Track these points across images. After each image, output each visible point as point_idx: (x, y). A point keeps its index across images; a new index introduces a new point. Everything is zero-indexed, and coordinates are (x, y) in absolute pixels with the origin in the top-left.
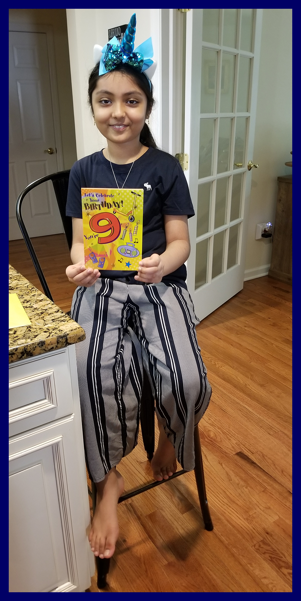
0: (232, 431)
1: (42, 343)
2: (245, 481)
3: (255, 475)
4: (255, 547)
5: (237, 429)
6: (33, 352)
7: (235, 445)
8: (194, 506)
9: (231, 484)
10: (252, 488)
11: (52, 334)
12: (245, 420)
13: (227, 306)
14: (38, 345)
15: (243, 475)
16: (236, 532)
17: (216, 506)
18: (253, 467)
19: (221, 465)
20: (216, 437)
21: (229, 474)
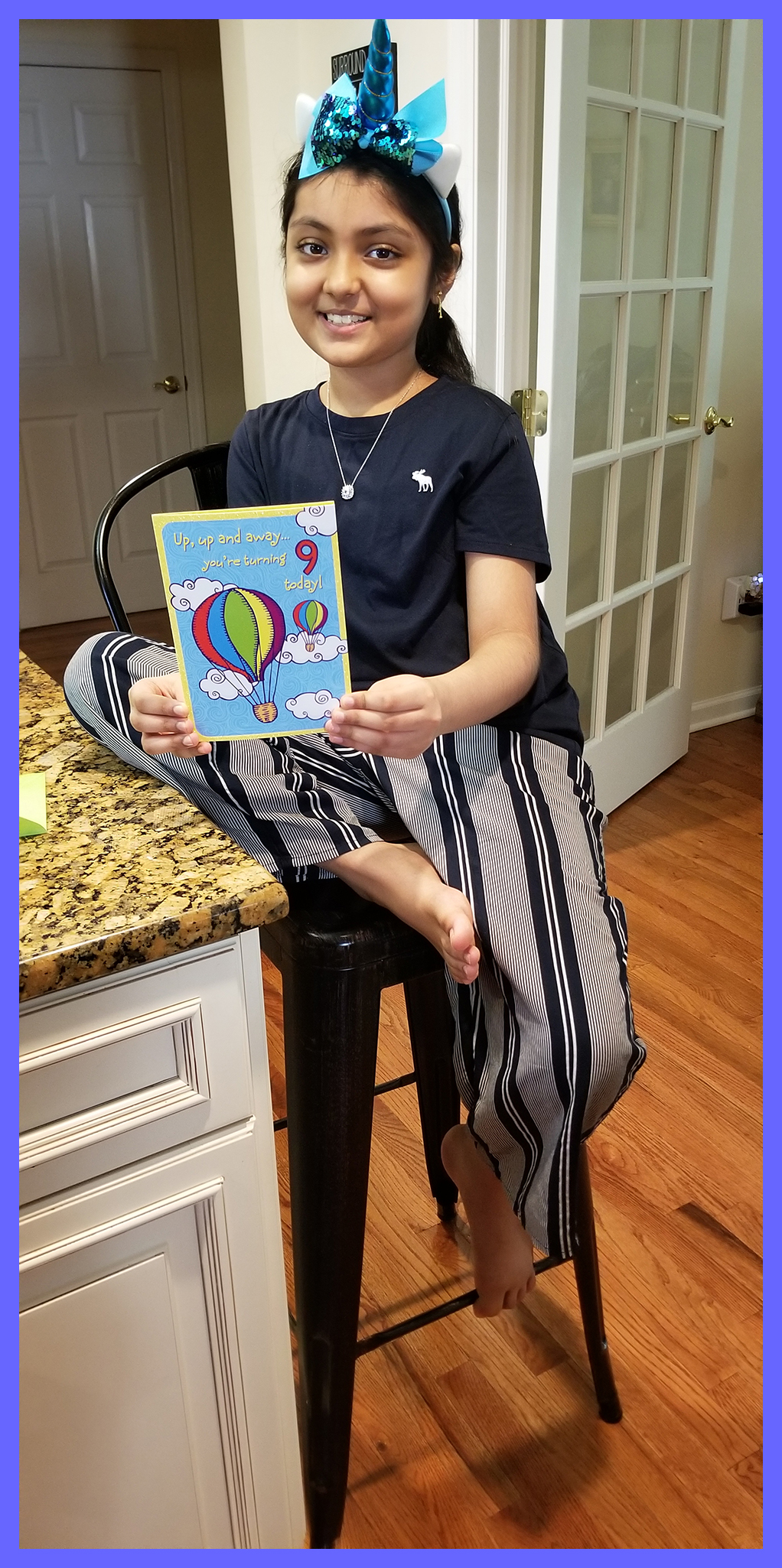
0: (669, 1146)
1: (171, 927)
2: (706, 1285)
3: (735, 1270)
4: (736, 1470)
5: (681, 1140)
6: (145, 952)
7: (677, 1183)
8: (568, 1353)
9: (669, 1292)
10: (727, 1307)
11: (198, 900)
12: (703, 1115)
13: (644, 799)
14: (160, 931)
15: (700, 1269)
16: (684, 1427)
17: (627, 1353)
18: (727, 1245)
19: (640, 1238)
20: (625, 1162)
21: (662, 1264)
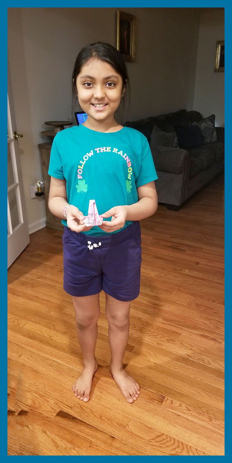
0: (48, 391)
2: (71, 442)
3: (79, 432)
5: (52, 387)
7: (54, 405)
9: (60, 451)
10: (80, 448)
12: (57, 375)
15: (68, 437)
18: (74, 423)
19: (46, 433)
20: (35, 403)
21: (55, 440)
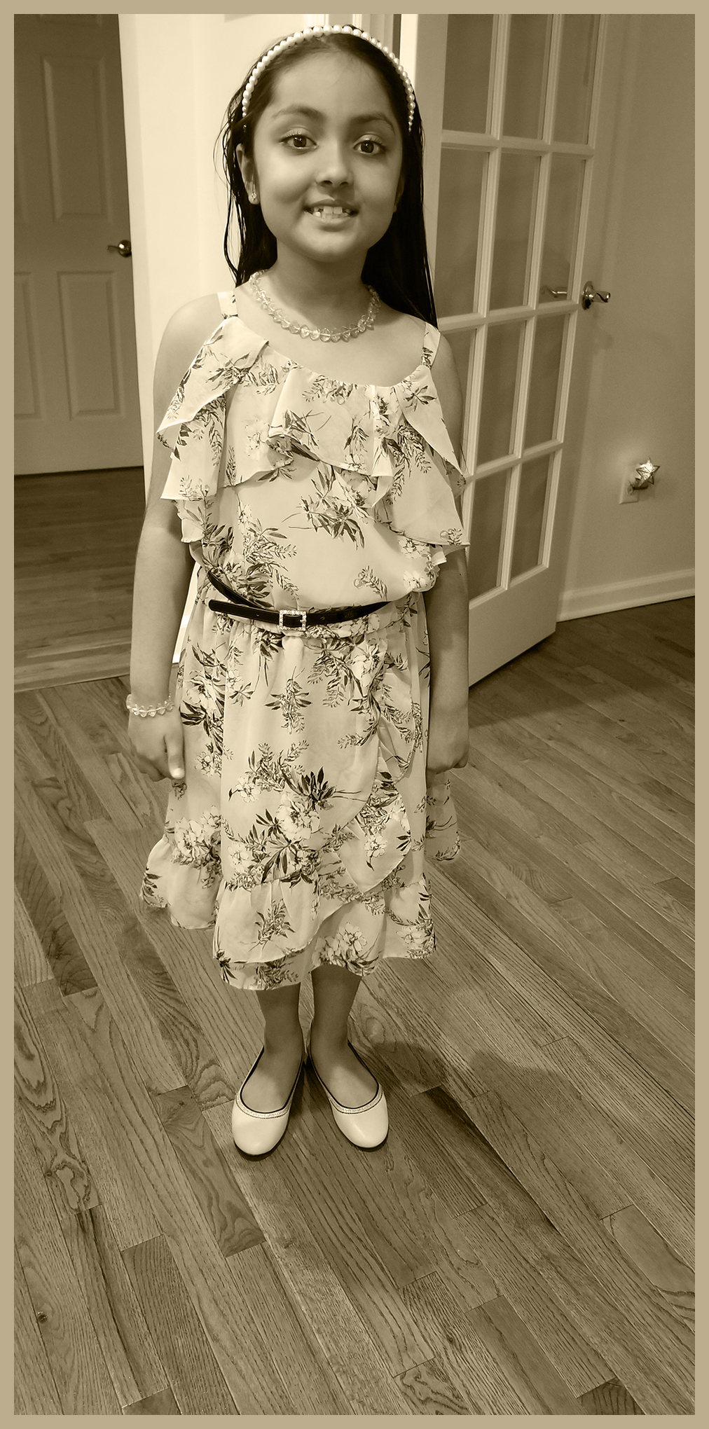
2: (429, 1176)
3: (464, 1162)
4: (402, 1378)
8: (266, 1236)
10: (445, 1200)
15: (429, 1158)
18: (463, 1134)
